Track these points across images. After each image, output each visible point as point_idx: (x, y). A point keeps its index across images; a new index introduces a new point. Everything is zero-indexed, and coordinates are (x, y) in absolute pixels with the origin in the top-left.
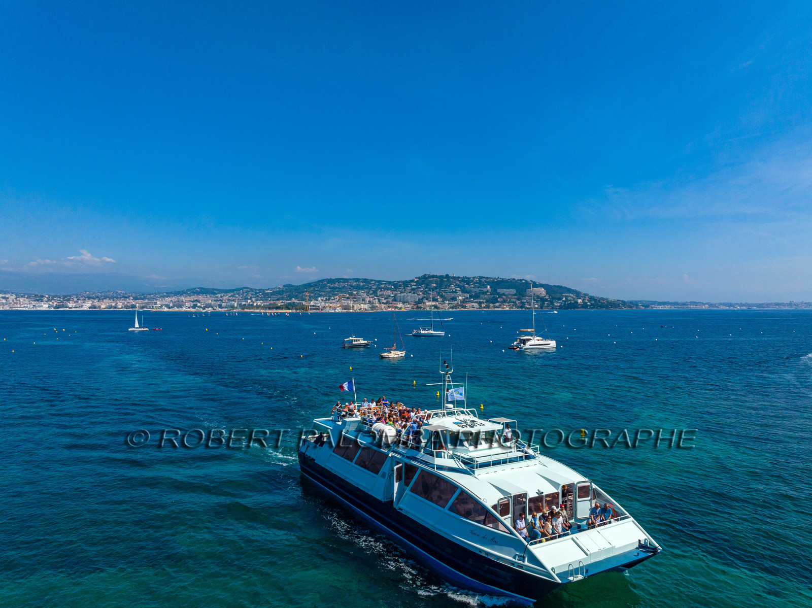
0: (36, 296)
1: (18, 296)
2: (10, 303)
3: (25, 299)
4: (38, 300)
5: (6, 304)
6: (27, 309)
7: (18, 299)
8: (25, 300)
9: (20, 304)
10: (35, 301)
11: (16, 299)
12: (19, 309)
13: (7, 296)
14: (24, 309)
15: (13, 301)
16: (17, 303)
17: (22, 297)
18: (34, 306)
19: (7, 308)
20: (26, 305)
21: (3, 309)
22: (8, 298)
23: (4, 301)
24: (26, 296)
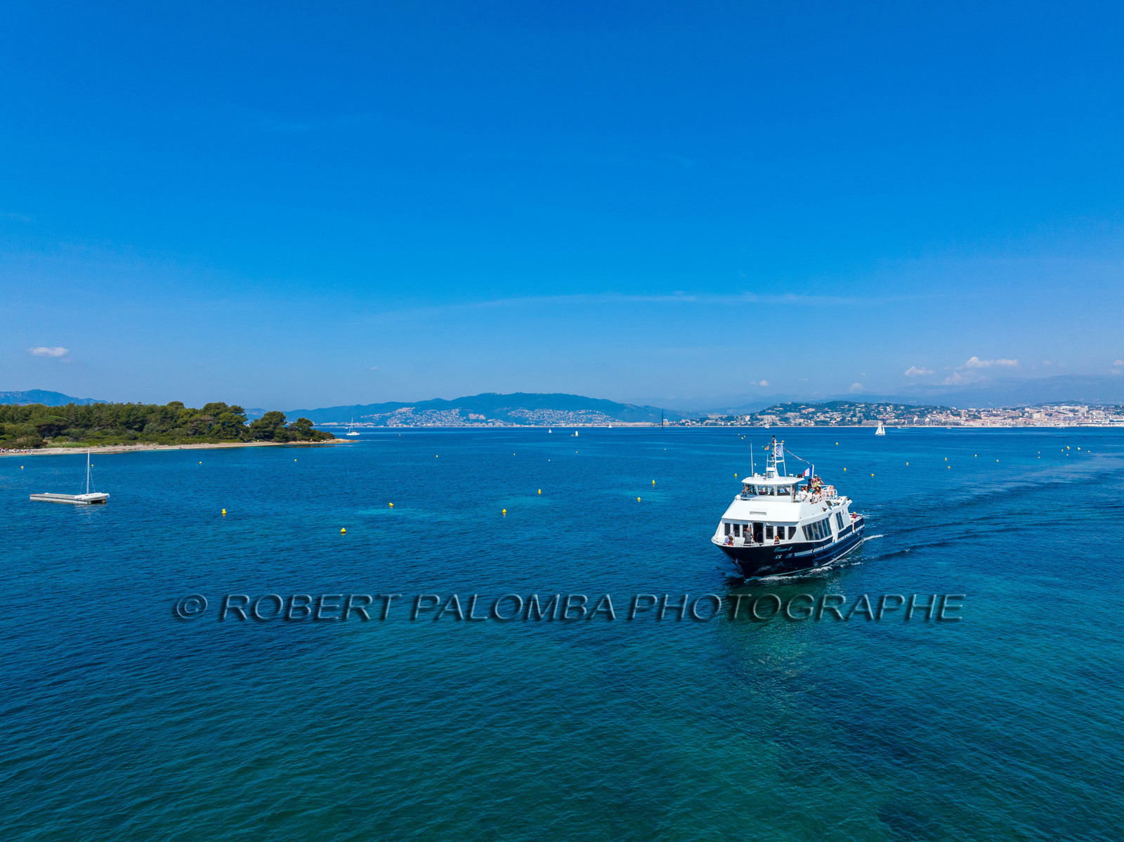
0: (1117, 407)
1: (1092, 407)
2: (1079, 418)
3: (1101, 412)
4: (1118, 414)
5: (1074, 419)
6: (1101, 425)
7: (1090, 412)
8: (1099, 413)
9: (1092, 418)
10: (1115, 414)
11: (1087, 412)
12: (1089, 425)
13: (1076, 408)
14: (1097, 425)
15: (1083, 414)
16: (1087, 418)
17: (1099, 409)
18: (1111, 421)
19: (1074, 424)
20: (1099, 420)
21: (1069, 426)
22: (1077, 411)
23: (1071, 415)
24: (1103, 408)
